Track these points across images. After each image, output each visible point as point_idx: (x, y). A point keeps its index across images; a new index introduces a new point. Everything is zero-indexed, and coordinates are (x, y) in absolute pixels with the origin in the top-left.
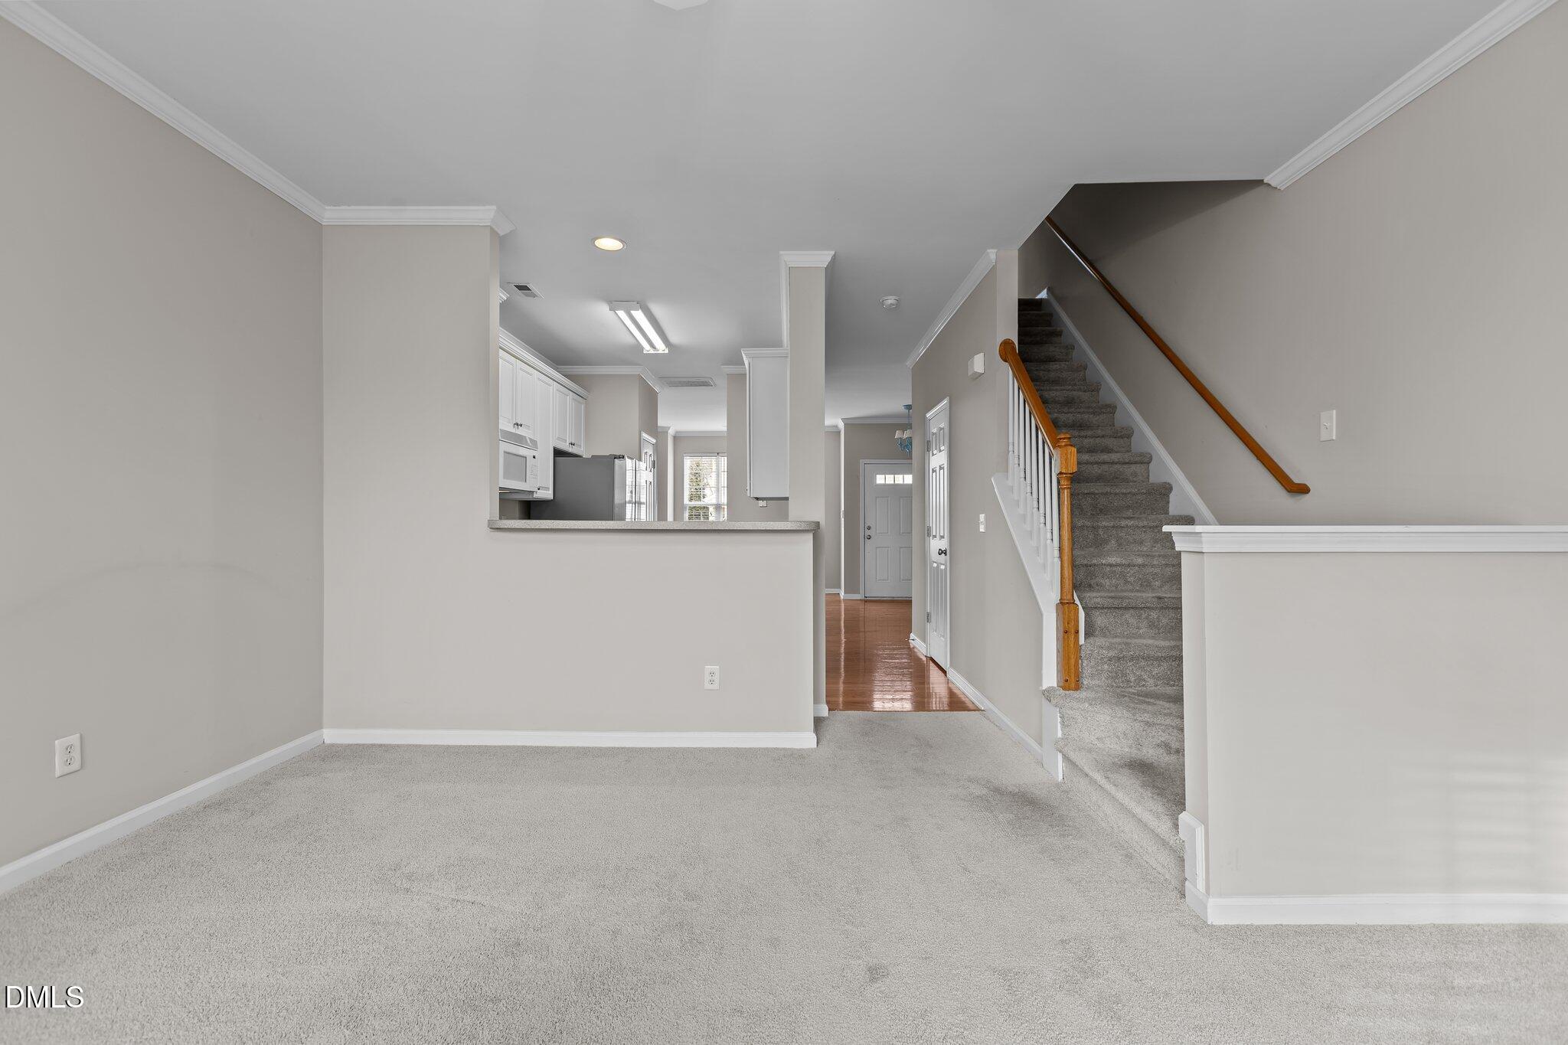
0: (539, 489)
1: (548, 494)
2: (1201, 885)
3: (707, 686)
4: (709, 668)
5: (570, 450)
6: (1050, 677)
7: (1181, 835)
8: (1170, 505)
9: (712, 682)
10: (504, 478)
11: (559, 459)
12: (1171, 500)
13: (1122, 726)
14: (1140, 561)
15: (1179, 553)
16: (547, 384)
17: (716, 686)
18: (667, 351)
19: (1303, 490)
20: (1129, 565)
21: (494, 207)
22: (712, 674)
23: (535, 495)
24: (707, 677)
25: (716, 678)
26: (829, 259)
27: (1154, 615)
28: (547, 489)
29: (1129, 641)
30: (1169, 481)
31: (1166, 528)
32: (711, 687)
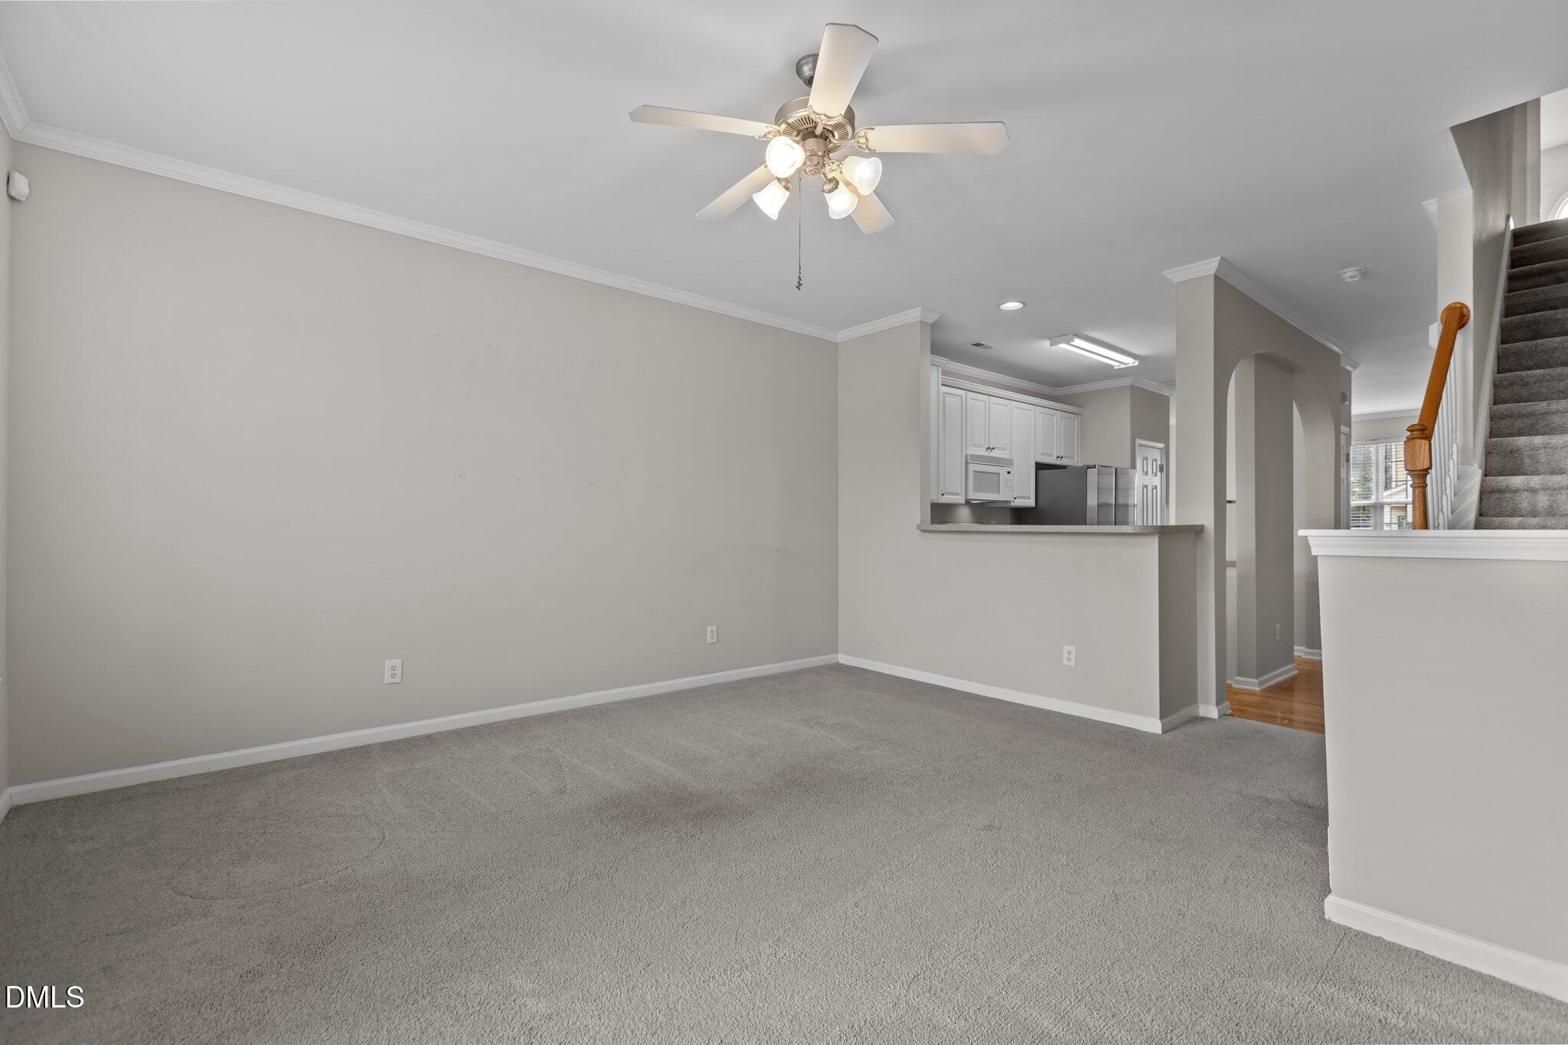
0: (1015, 499)
1: (1031, 502)
3: (1065, 662)
4: (1066, 648)
5: (1059, 462)
9: (1069, 659)
10: (974, 491)
11: (1042, 473)
15: (1316, 557)
16: (1029, 410)
17: (1072, 663)
18: (1137, 363)
21: (920, 308)
23: (1012, 504)
24: (1066, 655)
25: (1073, 657)
28: (1029, 498)
32: (1069, 663)
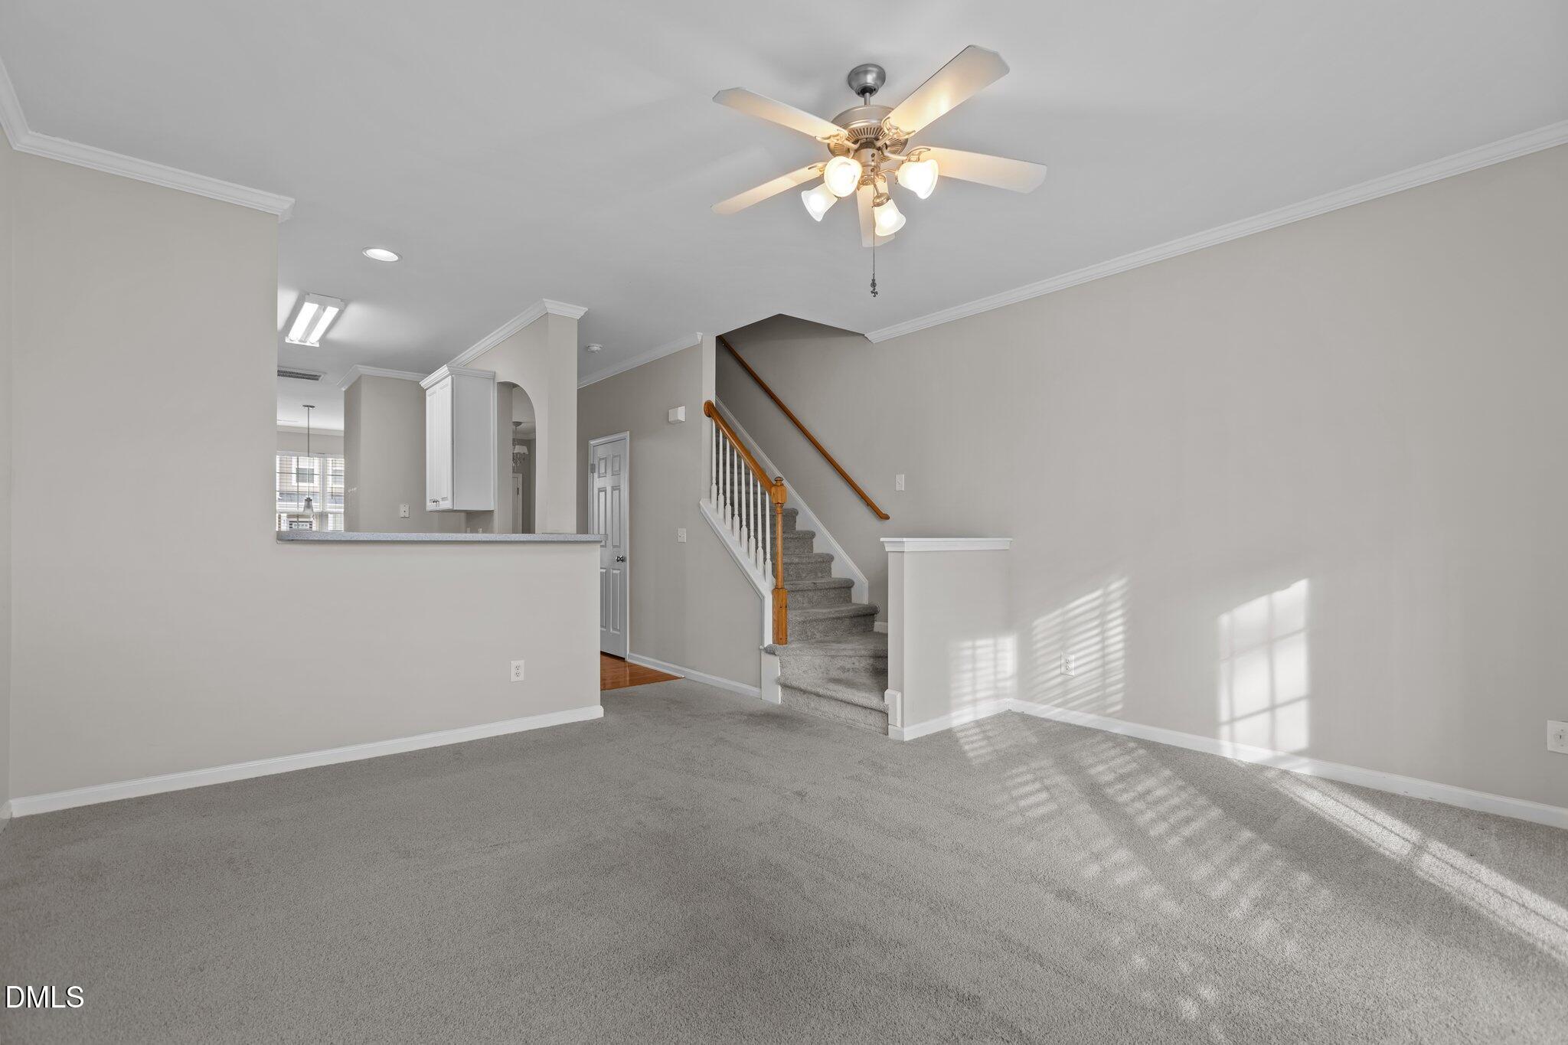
2: (899, 724)
3: (514, 679)
4: (514, 663)
6: (768, 640)
7: (886, 702)
8: (797, 524)
9: (518, 674)
12: (797, 520)
13: (818, 661)
14: (797, 560)
17: (521, 678)
18: (317, 345)
19: (887, 517)
20: (790, 564)
21: (293, 200)
22: (517, 668)
24: (513, 671)
26: (582, 314)
27: (811, 594)
29: (808, 611)
30: (795, 508)
31: (882, 539)
32: (517, 679)
